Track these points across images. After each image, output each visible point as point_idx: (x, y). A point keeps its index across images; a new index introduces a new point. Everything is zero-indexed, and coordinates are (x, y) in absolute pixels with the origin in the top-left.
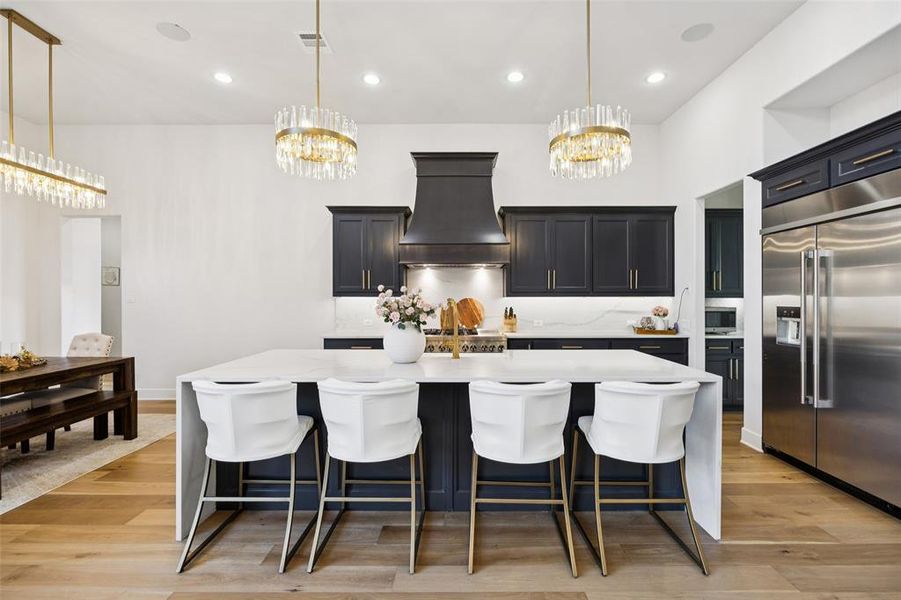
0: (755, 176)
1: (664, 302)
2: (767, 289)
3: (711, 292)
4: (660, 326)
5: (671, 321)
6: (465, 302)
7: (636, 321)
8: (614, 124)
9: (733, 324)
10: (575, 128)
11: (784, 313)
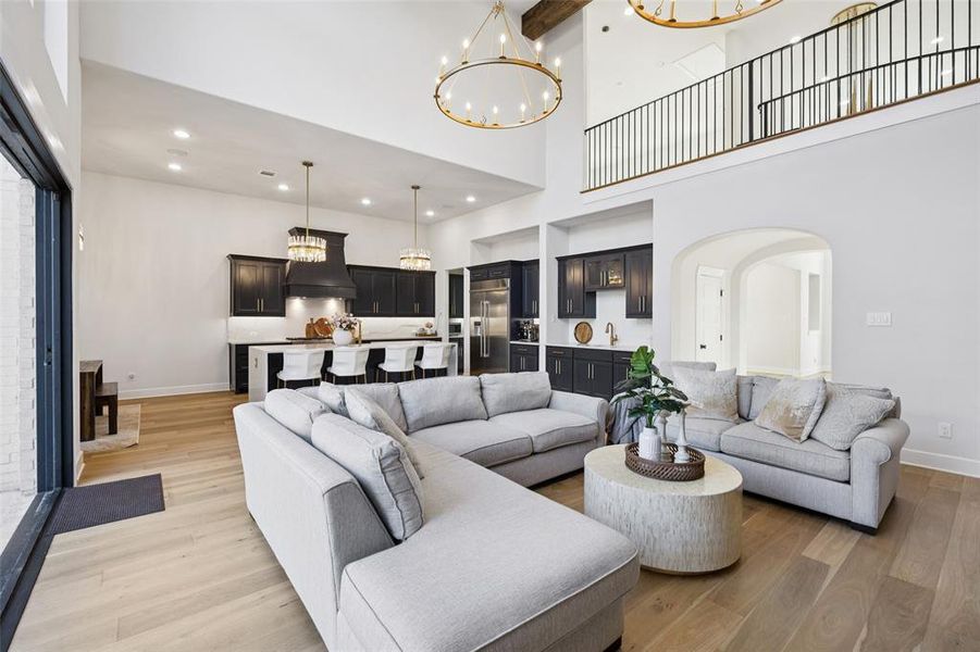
0: (468, 268)
1: (430, 320)
2: (472, 314)
3: (451, 316)
4: (429, 332)
5: (433, 330)
6: (322, 320)
7: (415, 331)
8: (425, 256)
9: (460, 331)
10: (412, 255)
11: (477, 324)
